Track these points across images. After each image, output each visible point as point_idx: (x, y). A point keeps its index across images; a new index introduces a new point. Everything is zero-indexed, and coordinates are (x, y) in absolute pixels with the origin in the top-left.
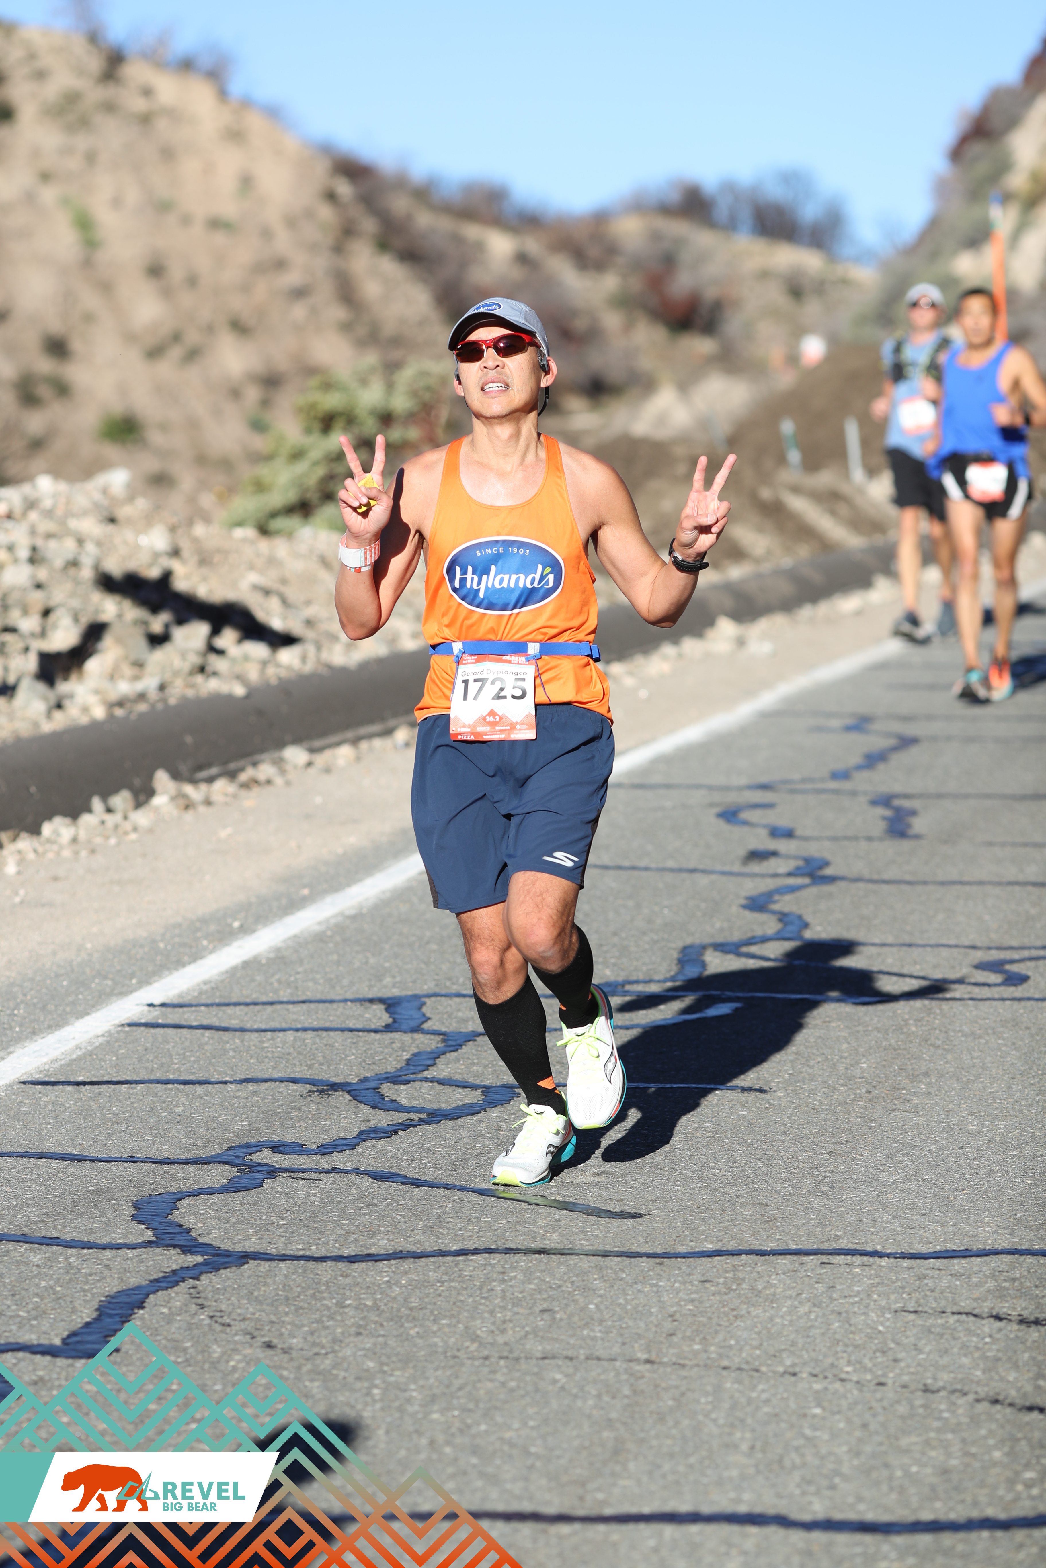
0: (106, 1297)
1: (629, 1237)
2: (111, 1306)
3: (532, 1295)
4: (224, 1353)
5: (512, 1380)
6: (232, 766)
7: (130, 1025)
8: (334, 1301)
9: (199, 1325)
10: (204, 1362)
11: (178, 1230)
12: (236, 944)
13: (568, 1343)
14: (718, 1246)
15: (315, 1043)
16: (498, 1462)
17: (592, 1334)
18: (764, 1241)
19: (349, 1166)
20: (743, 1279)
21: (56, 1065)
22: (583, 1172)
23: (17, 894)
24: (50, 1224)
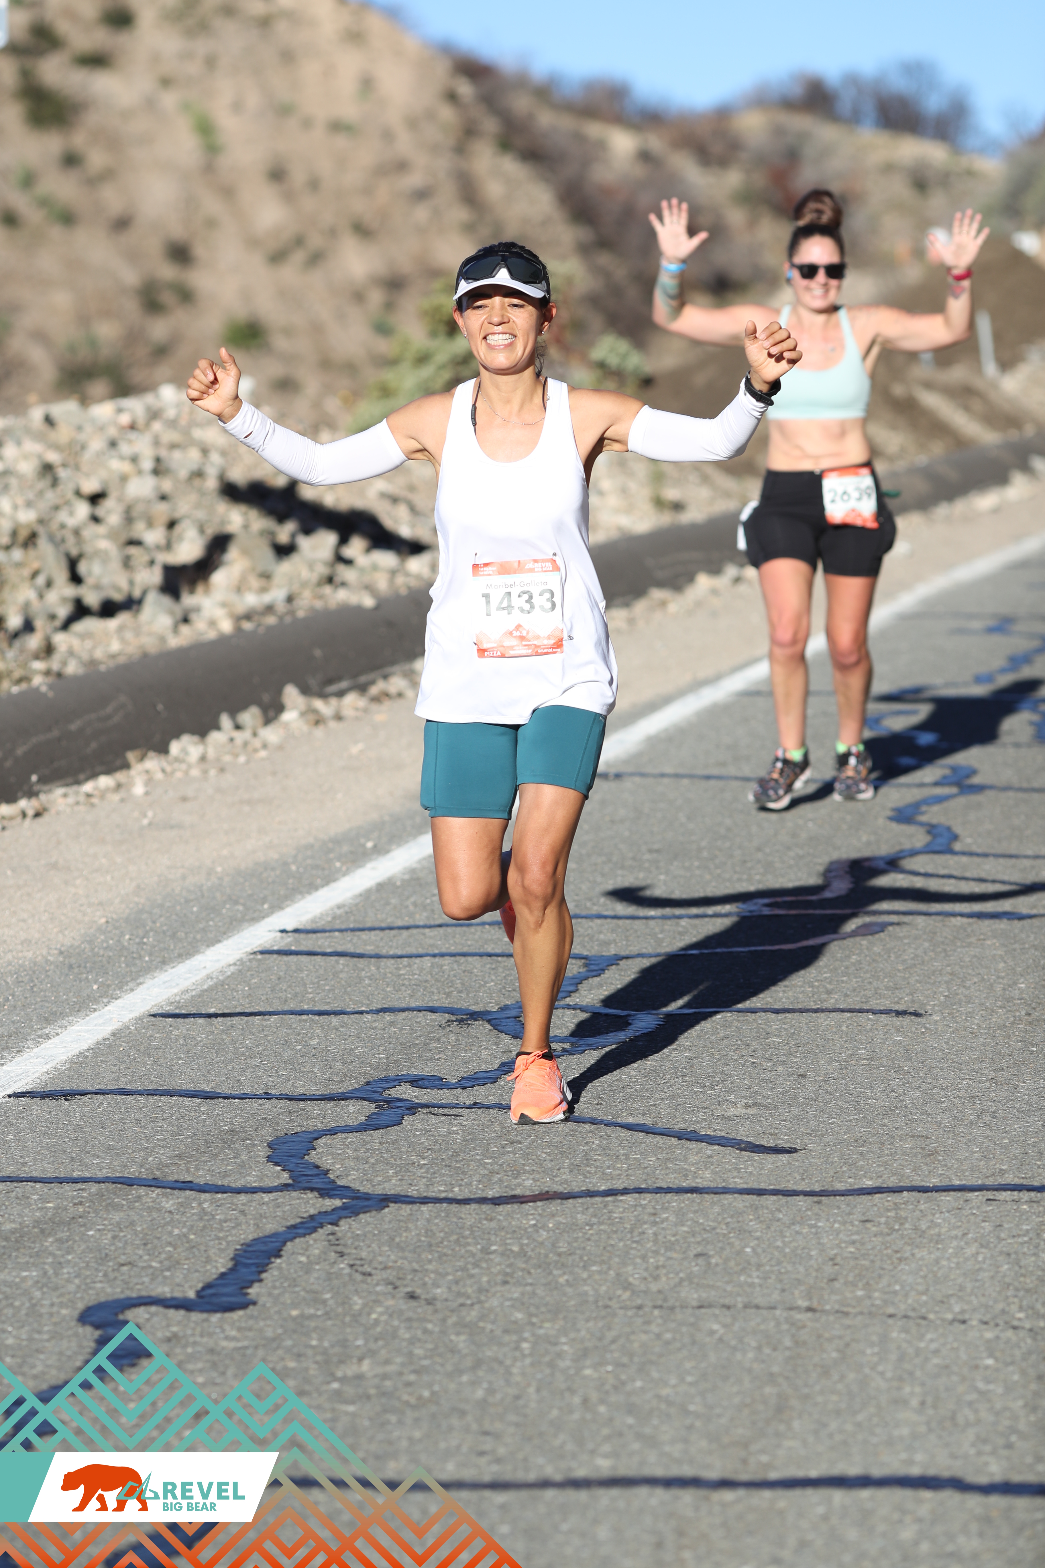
0: (242, 1245)
1: (785, 1174)
2: (247, 1255)
3: (685, 1238)
4: (365, 1305)
5: (668, 1331)
6: (363, 679)
7: (262, 952)
8: (479, 1247)
9: (338, 1275)
10: (345, 1315)
11: (315, 1171)
12: (370, 865)
13: (725, 1291)
14: (878, 1183)
15: (453, 970)
16: (655, 1422)
17: (749, 1280)
18: (926, 1176)
19: (491, 1100)
20: (906, 1218)
21: (187, 996)
22: (734, 1104)
23: (145, 816)
24: (182, 1167)
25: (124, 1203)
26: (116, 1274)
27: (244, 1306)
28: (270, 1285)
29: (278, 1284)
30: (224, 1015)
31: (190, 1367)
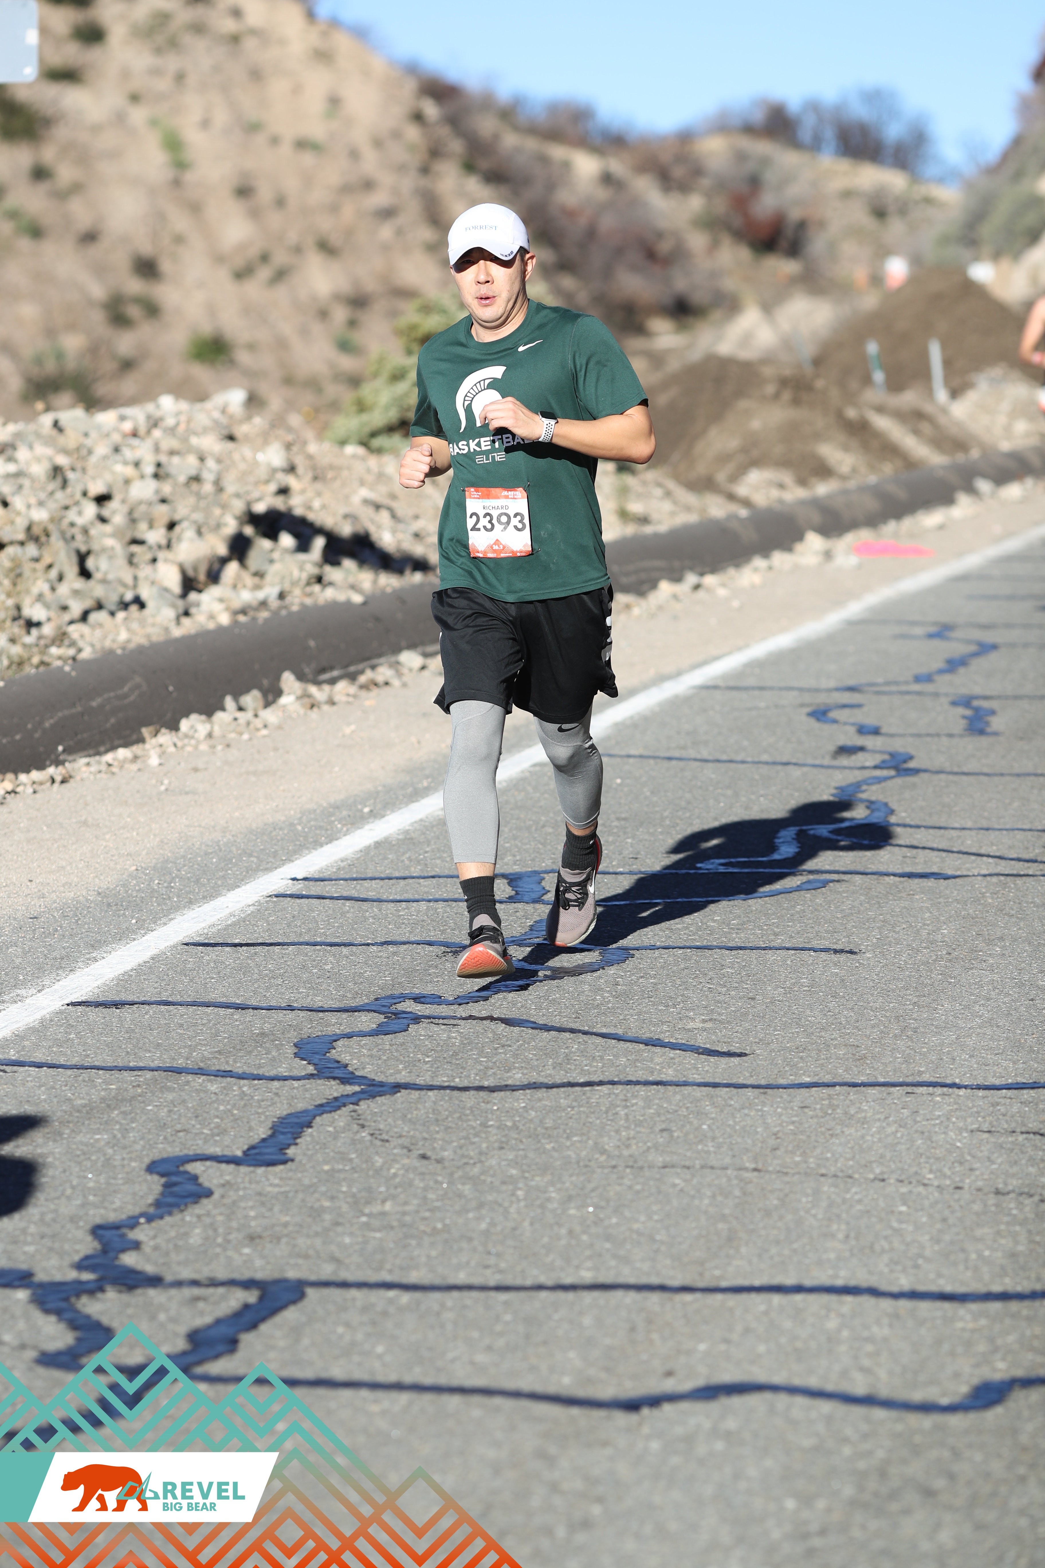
0: (278, 1118)
1: (736, 1072)
2: (283, 1125)
3: (652, 1118)
4: (384, 1163)
5: (638, 1184)
6: (353, 669)
7: (277, 896)
8: (478, 1122)
9: (361, 1141)
10: (368, 1170)
11: (336, 1065)
12: (367, 827)
13: (685, 1156)
14: (816, 1079)
15: (446, 912)
17: (706, 1148)
18: (856, 1075)
19: (484, 1014)
20: (838, 1106)
21: (214, 930)
22: (693, 1019)
23: (161, 783)
24: (223, 1060)
25: (176, 1086)
26: (174, 1138)
27: (284, 1162)
28: (304, 1147)
30: (248, 945)
31: (243, 1204)
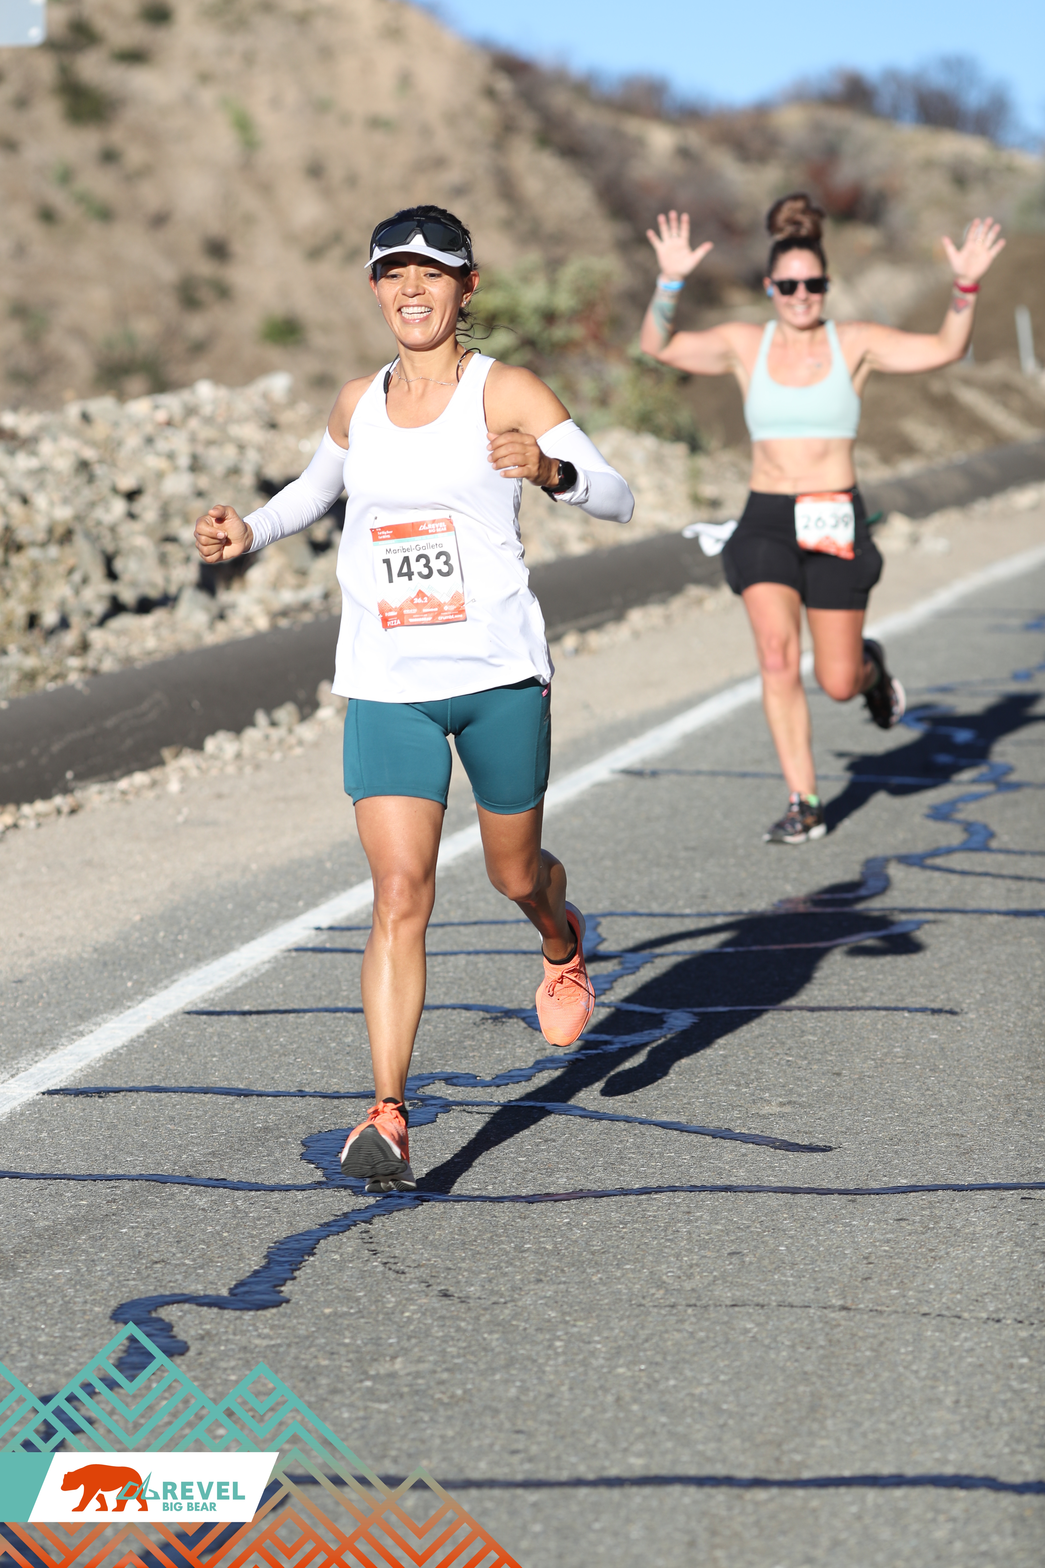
0: (275, 1243)
1: (819, 1172)
2: (280, 1252)
3: (719, 1236)
4: (398, 1303)
5: (701, 1330)
7: (297, 950)
8: (512, 1245)
9: (372, 1273)
10: (378, 1314)
13: (759, 1289)
14: (913, 1181)
15: (488, 967)
16: (688, 1420)
17: (783, 1279)
18: (961, 1175)
20: (941, 1217)
21: (221, 994)
22: (769, 1102)
23: (179, 812)
24: (216, 1165)
25: (158, 1200)
26: (149, 1272)
27: (277, 1304)
28: (303, 1283)
29: (311, 1282)
30: (258, 1013)
31: (223, 1364)
